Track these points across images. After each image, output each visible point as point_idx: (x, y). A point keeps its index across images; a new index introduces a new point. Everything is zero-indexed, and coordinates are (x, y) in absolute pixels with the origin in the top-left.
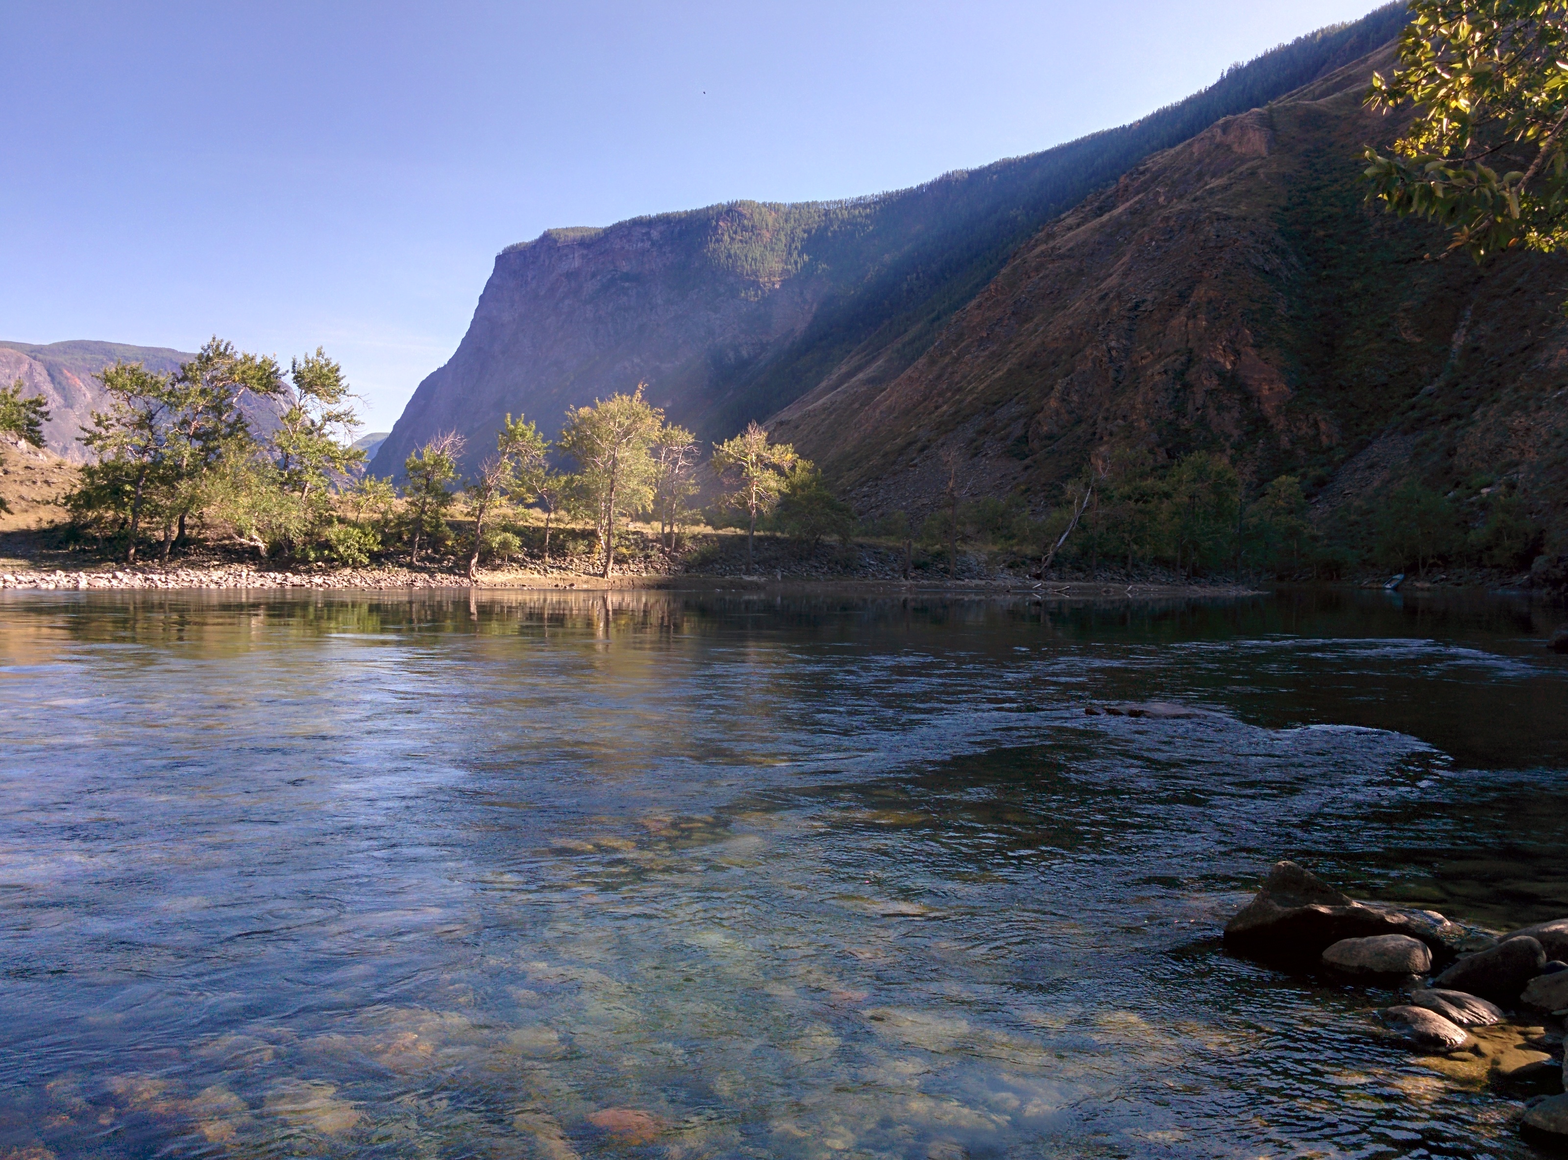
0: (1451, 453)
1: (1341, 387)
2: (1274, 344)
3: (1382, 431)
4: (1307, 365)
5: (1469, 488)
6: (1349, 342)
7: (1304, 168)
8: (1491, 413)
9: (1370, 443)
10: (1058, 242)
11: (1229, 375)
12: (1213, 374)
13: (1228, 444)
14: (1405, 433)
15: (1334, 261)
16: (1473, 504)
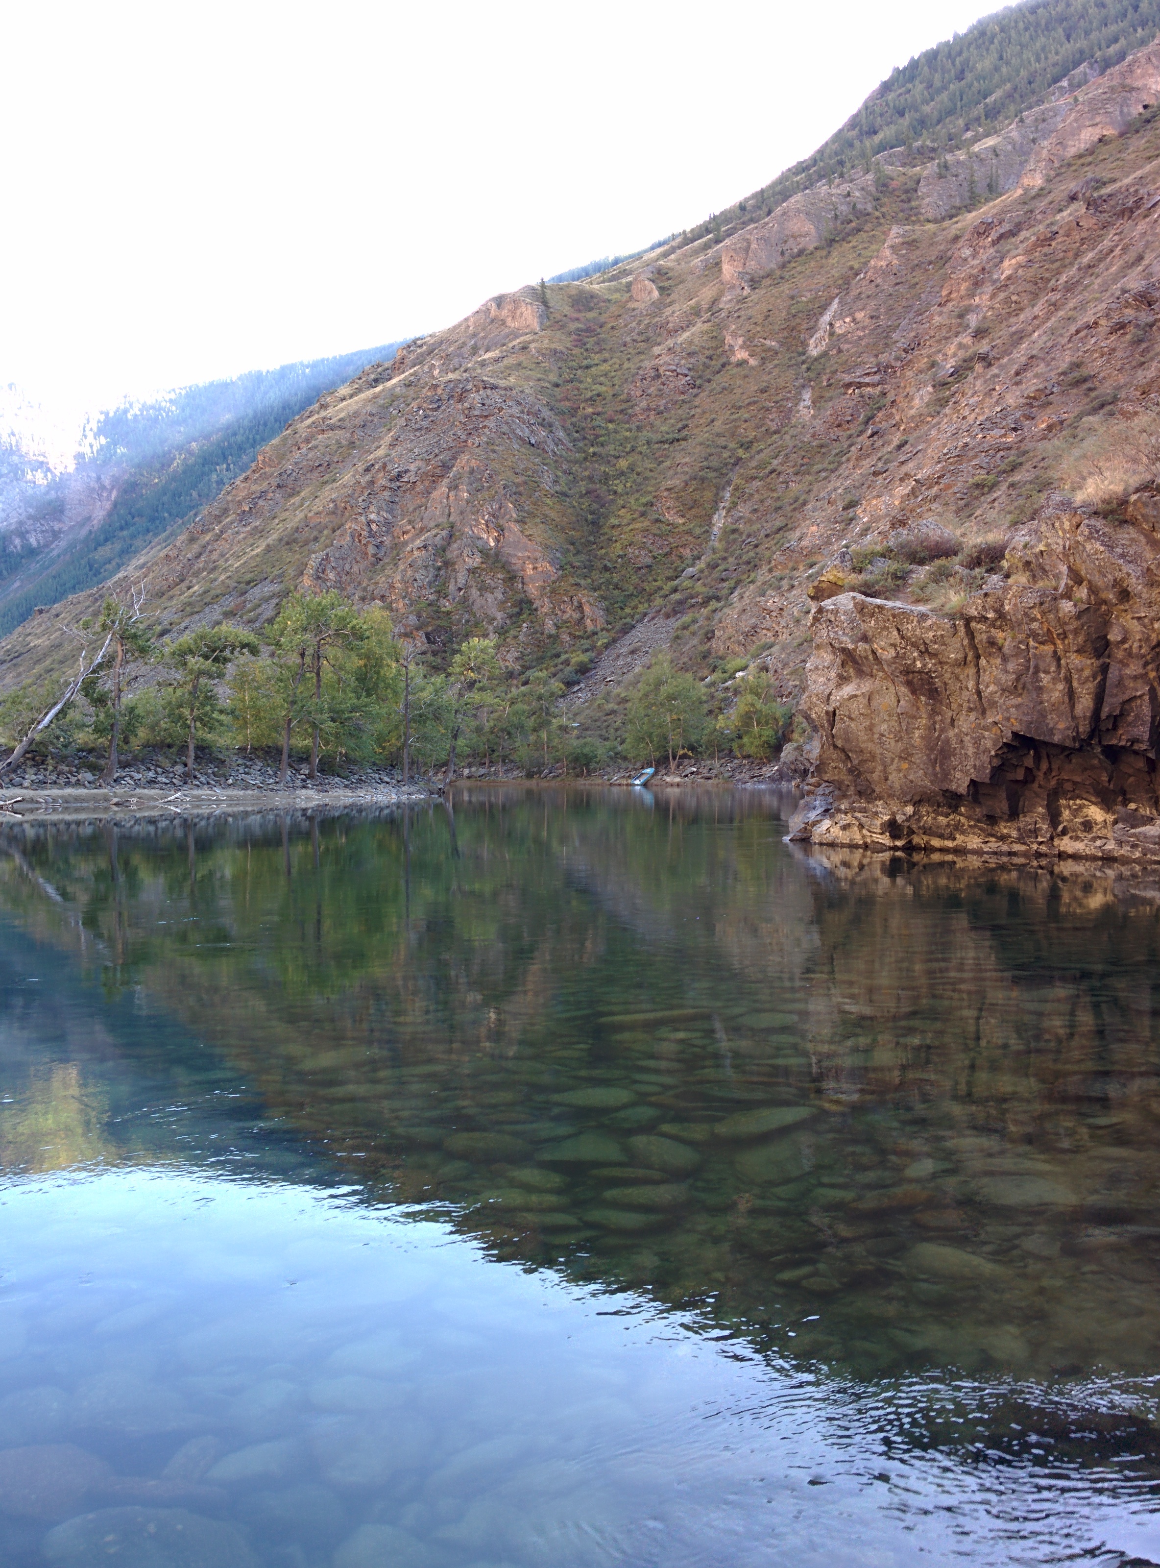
0: (709, 636)
1: (606, 569)
2: (538, 520)
3: (645, 615)
4: (573, 544)
5: (724, 672)
6: (614, 521)
7: (576, 346)
8: (747, 594)
9: (634, 627)
10: (330, 412)
11: (492, 552)
12: (475, 550)
13: (491, 628)
14: (668, 616)
15: (602, 439)
16: (727, 689)
